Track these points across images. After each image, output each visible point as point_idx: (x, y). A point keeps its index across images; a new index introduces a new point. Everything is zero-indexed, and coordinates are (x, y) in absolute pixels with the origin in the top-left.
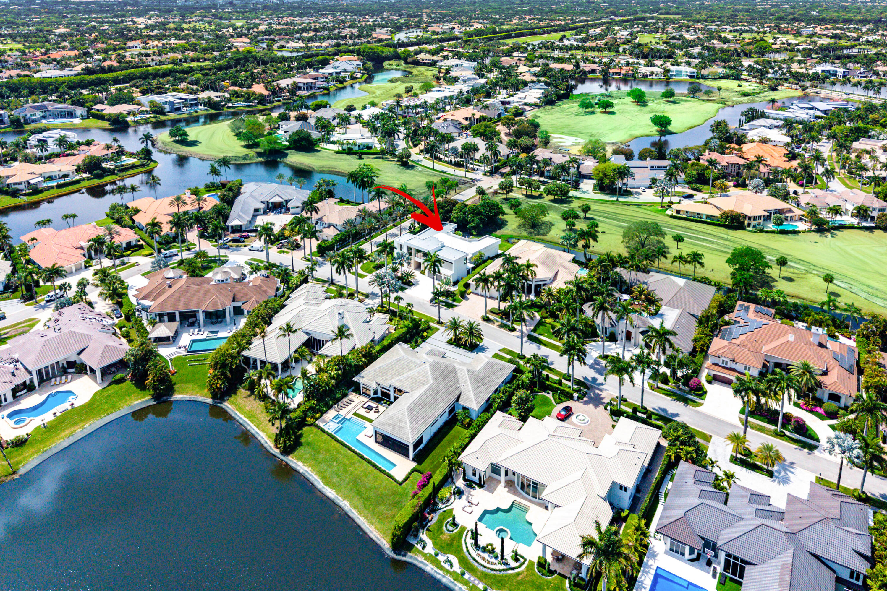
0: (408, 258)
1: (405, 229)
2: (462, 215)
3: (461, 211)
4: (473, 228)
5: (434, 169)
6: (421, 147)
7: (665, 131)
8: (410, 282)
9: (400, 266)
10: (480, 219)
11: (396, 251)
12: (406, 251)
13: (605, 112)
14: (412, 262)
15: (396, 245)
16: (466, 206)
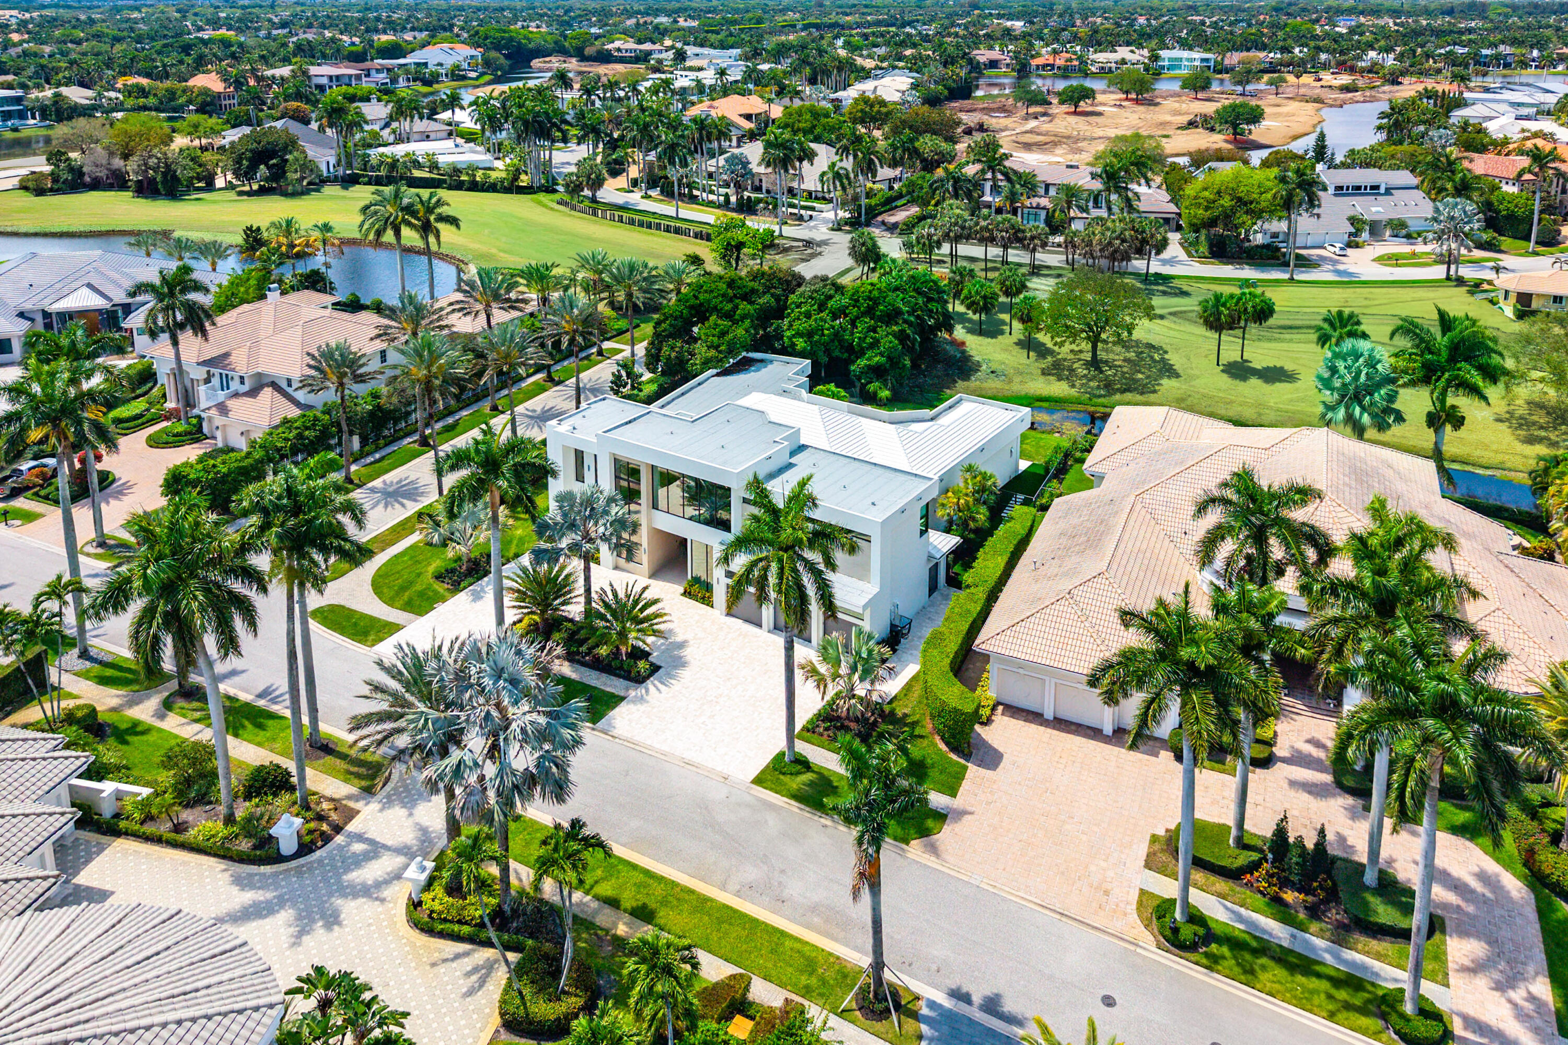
0: (621, 523)
1: (595, 391)
2: (830, 325)
3: (822, 307)
4: (878, 372)
5: (677, 218)
6: (634, 172)
7: (1246, 142)
8: (639, 654)
9: (576, 565)
10: (902, 337)
11: (555, 487)
12: (607, 484)
13: (1075, 113)
14: (643, 538)
15: (556, 456)
16: (839, 289)
